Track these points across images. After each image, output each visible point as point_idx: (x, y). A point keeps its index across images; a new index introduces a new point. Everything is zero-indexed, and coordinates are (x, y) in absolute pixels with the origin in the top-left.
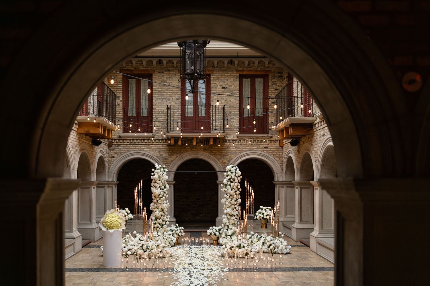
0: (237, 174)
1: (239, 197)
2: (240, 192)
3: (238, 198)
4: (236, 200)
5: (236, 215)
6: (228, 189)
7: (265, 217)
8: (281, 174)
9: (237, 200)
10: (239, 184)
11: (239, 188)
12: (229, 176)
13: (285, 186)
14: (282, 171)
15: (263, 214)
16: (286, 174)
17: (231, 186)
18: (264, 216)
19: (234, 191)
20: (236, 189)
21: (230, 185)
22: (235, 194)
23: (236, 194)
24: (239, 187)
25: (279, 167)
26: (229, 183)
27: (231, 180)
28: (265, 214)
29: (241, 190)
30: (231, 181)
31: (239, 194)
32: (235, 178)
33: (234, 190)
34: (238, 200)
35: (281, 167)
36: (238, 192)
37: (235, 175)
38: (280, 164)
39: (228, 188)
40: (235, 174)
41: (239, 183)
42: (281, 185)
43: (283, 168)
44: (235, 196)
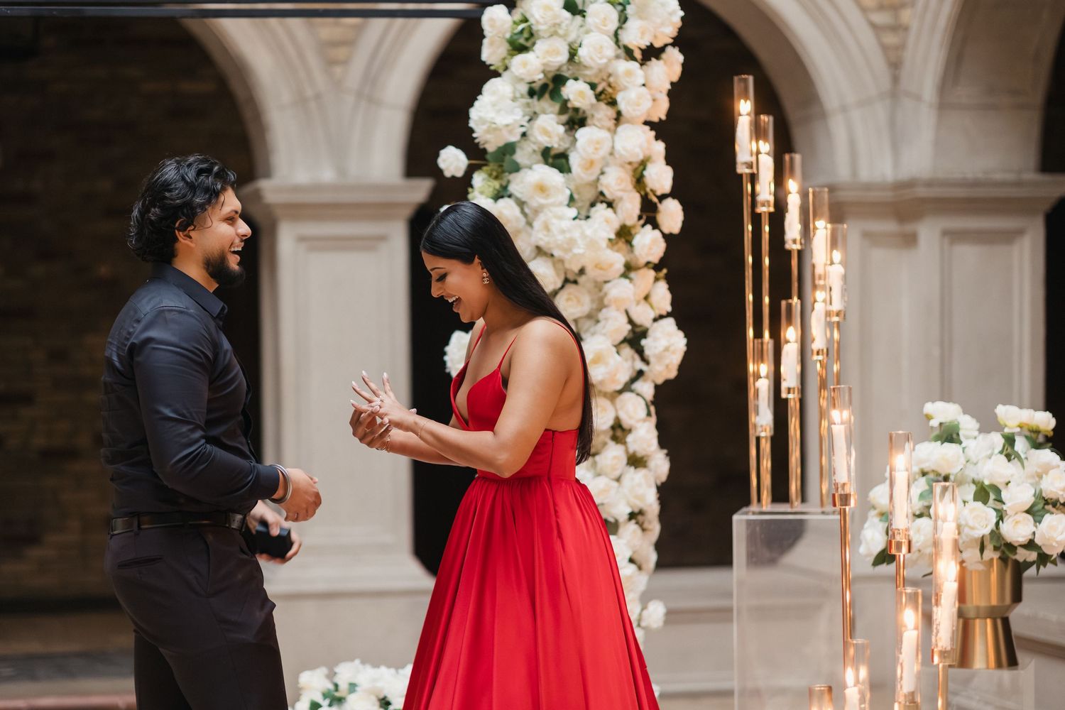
0: (633, 25)
1: (662, 296)
2: (668, 238)
3: (643, 315)
4: (625, 340)
5: (632, 516)
6: (536, 200)
7: (1018, 530)
8: (881, 111)
9: (635, 339)
10: (660, 147)
11: (662, 198)
12: (540, 47)
13: (929, 231)
14: (895, 80)
15: (984, 493)
16: (944, 105)
17: (574, 160)
18: (1001, 517)
19: (603, 223)
20: (631, 206)
21: (557, 160)
22: (617, 259)
23: (629, 269)
24: (661, 177)
25: (867, 37)
26: (549, 128)
27: (576, 92)
28: (1019, 496)
29: (672, 215)
30: (564, 107)
31: (657, 268)
32: (624, 66)
33: (601, 209)
34: (644, 334)
35: (885, 48)
36: (650, 244)
37: (616, 35)
38: (881, 18)
39: (542, 189)
40: (614, 24)
41: (659, 129)
42: (890, 226)
43: (901, 47)
44: (621, 290)
